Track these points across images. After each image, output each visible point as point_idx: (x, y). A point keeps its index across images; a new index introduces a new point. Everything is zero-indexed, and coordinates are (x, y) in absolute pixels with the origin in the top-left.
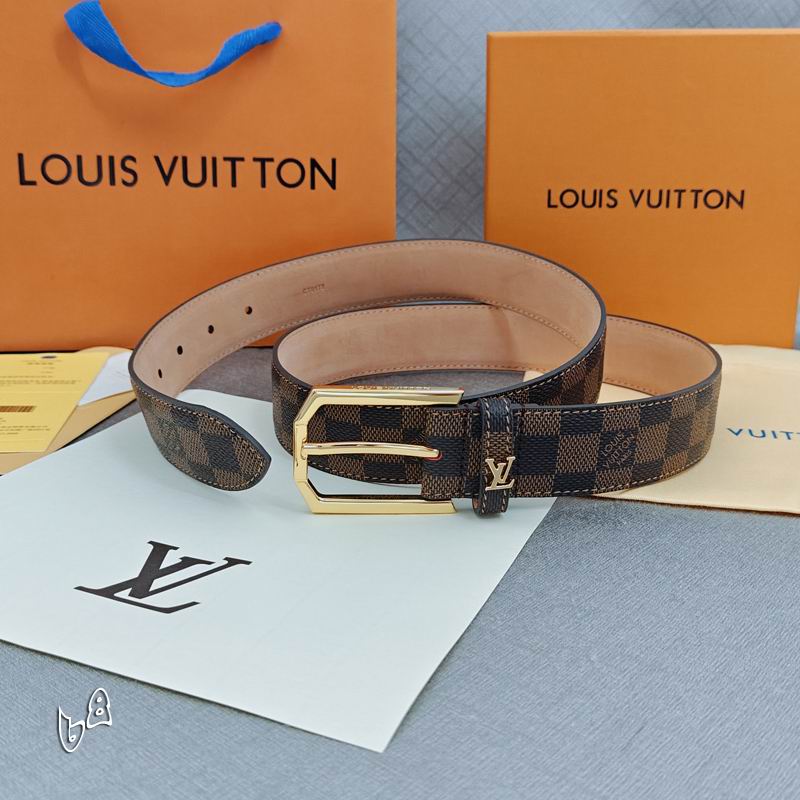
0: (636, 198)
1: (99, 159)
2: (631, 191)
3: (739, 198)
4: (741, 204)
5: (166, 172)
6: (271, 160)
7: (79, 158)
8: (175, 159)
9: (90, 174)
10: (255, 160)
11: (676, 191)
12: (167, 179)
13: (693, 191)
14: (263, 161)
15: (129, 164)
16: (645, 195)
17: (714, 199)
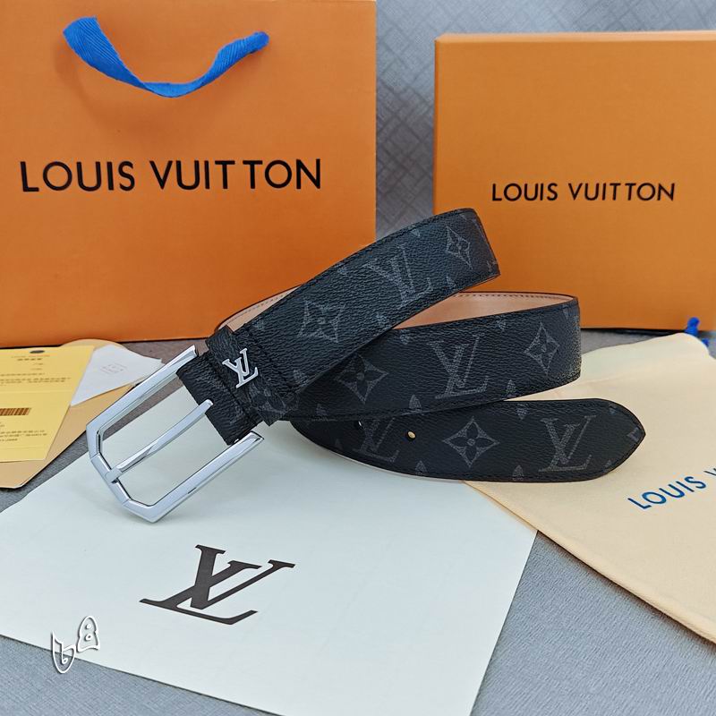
0: (575, 191)
1: (98, 164)
2: (570, 185)
3: (669, 191)
4: (671, 196)
5: (162, 177)
6: (260, 162)
7: (79, 165)
8: (170, 163)
9: (90, 180)
10: (245, 162)
11: (611, 184)
12: (162, 183)
13: (627, 184)
14: (252, 164)
15: (126, 169)
16: (583, 189)
17: (646, 192)
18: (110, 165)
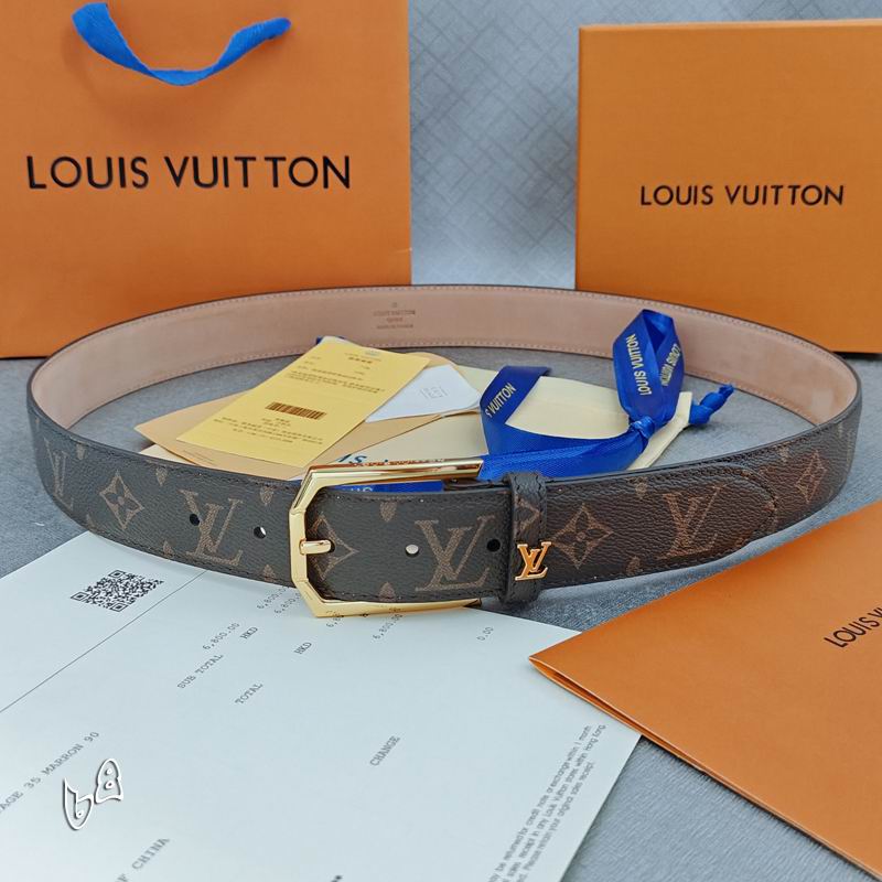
0: (732, 194)
1: (109, 160)
2: (727, 188)
3: (838, 194)
4: (840, 200)
5: (177, 173)
6: (283, 159)
7: (89, 160)
9: (100, 175)
10: (267, 159)
11: (772, 187)
12: (178, 180)
13: (790, 187)
14: (275, 160)
15: (139, 165)
16: (741, 190)
17: (812, 195)
18: (121, 161)
